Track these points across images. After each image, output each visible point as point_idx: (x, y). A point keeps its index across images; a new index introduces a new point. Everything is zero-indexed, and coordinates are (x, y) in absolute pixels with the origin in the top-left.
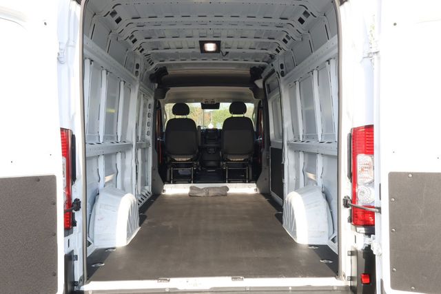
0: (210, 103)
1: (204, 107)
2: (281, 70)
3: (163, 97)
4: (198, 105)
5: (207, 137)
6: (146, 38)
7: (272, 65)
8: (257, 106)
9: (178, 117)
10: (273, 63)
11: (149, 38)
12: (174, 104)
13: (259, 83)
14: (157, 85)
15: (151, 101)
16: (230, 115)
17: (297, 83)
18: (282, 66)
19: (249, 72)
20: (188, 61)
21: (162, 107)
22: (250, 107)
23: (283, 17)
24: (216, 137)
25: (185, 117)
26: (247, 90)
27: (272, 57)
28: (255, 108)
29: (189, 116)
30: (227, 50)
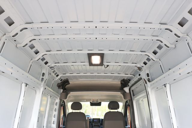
0: (95, 102)
1: (92, 104)
2: (147, 78)
3: (66, 98)
4: (89, 103)
5: (94, 124)
6: (47, 51)
7: (140, 75)
8: (124, 104)
9: (74, 111)
10: (141, 73)
11: (50, 51)
12: (72, 103)
13: (127, 89)
14: (62, 90)
15: (58, 101)
16: (108, 110)
17: (168, 86)
18: (148, 75)
19: (120, 83)
20: (82, 74)
21: (66, 104)
22: (121, 105)
23: (162, 22)
24: (99, 124)
25: (78, 111)
26: (119, 94)
27: (140, 69)
28: (123, 105)
29: (81, 111)
30: (108, 64)
